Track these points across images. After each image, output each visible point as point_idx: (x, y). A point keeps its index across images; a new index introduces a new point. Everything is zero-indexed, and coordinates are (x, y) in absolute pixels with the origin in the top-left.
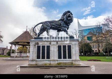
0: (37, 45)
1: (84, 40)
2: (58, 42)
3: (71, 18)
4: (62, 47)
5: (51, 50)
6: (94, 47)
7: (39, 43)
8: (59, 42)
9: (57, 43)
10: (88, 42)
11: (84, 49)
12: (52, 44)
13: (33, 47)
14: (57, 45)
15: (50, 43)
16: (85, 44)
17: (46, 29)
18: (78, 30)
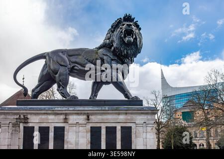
0: (22, 126)
1: (175, 119)
2: (90, 117)
3: (136, 39)
4: (103, 132)
5: (67, 142)
6: (196, 137)
7: (29, 116)
8: (92, 114)
9: (88, 119)
10: (183, 124)
11: (172, 141)
12: (70, 122)
13: (10, 131)
14: (89, 126)
15: (66, 119)
16: (177, 129)
17: (56, 74)
18: (161, 94)
